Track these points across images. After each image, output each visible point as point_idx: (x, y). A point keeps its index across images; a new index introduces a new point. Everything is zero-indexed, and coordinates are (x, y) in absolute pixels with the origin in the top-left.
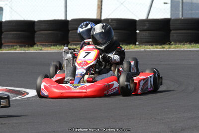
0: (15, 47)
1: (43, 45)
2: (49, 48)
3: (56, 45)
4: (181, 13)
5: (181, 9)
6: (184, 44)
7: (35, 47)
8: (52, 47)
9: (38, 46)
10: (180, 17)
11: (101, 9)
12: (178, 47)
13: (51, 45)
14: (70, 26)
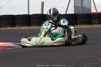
0: (7, 27)
1: (20, 26)
2: (23, 27)
3: (26, 26)
4: (81, 11)
5: (81, 9)
6: (84, 25)
7: (16, 27)
8: (24, 27)
9: (17, 26)
10: (81, 13)
11: (43, 10)
12: (81, 26)
13: (24, 26)
14: (31, 17)
